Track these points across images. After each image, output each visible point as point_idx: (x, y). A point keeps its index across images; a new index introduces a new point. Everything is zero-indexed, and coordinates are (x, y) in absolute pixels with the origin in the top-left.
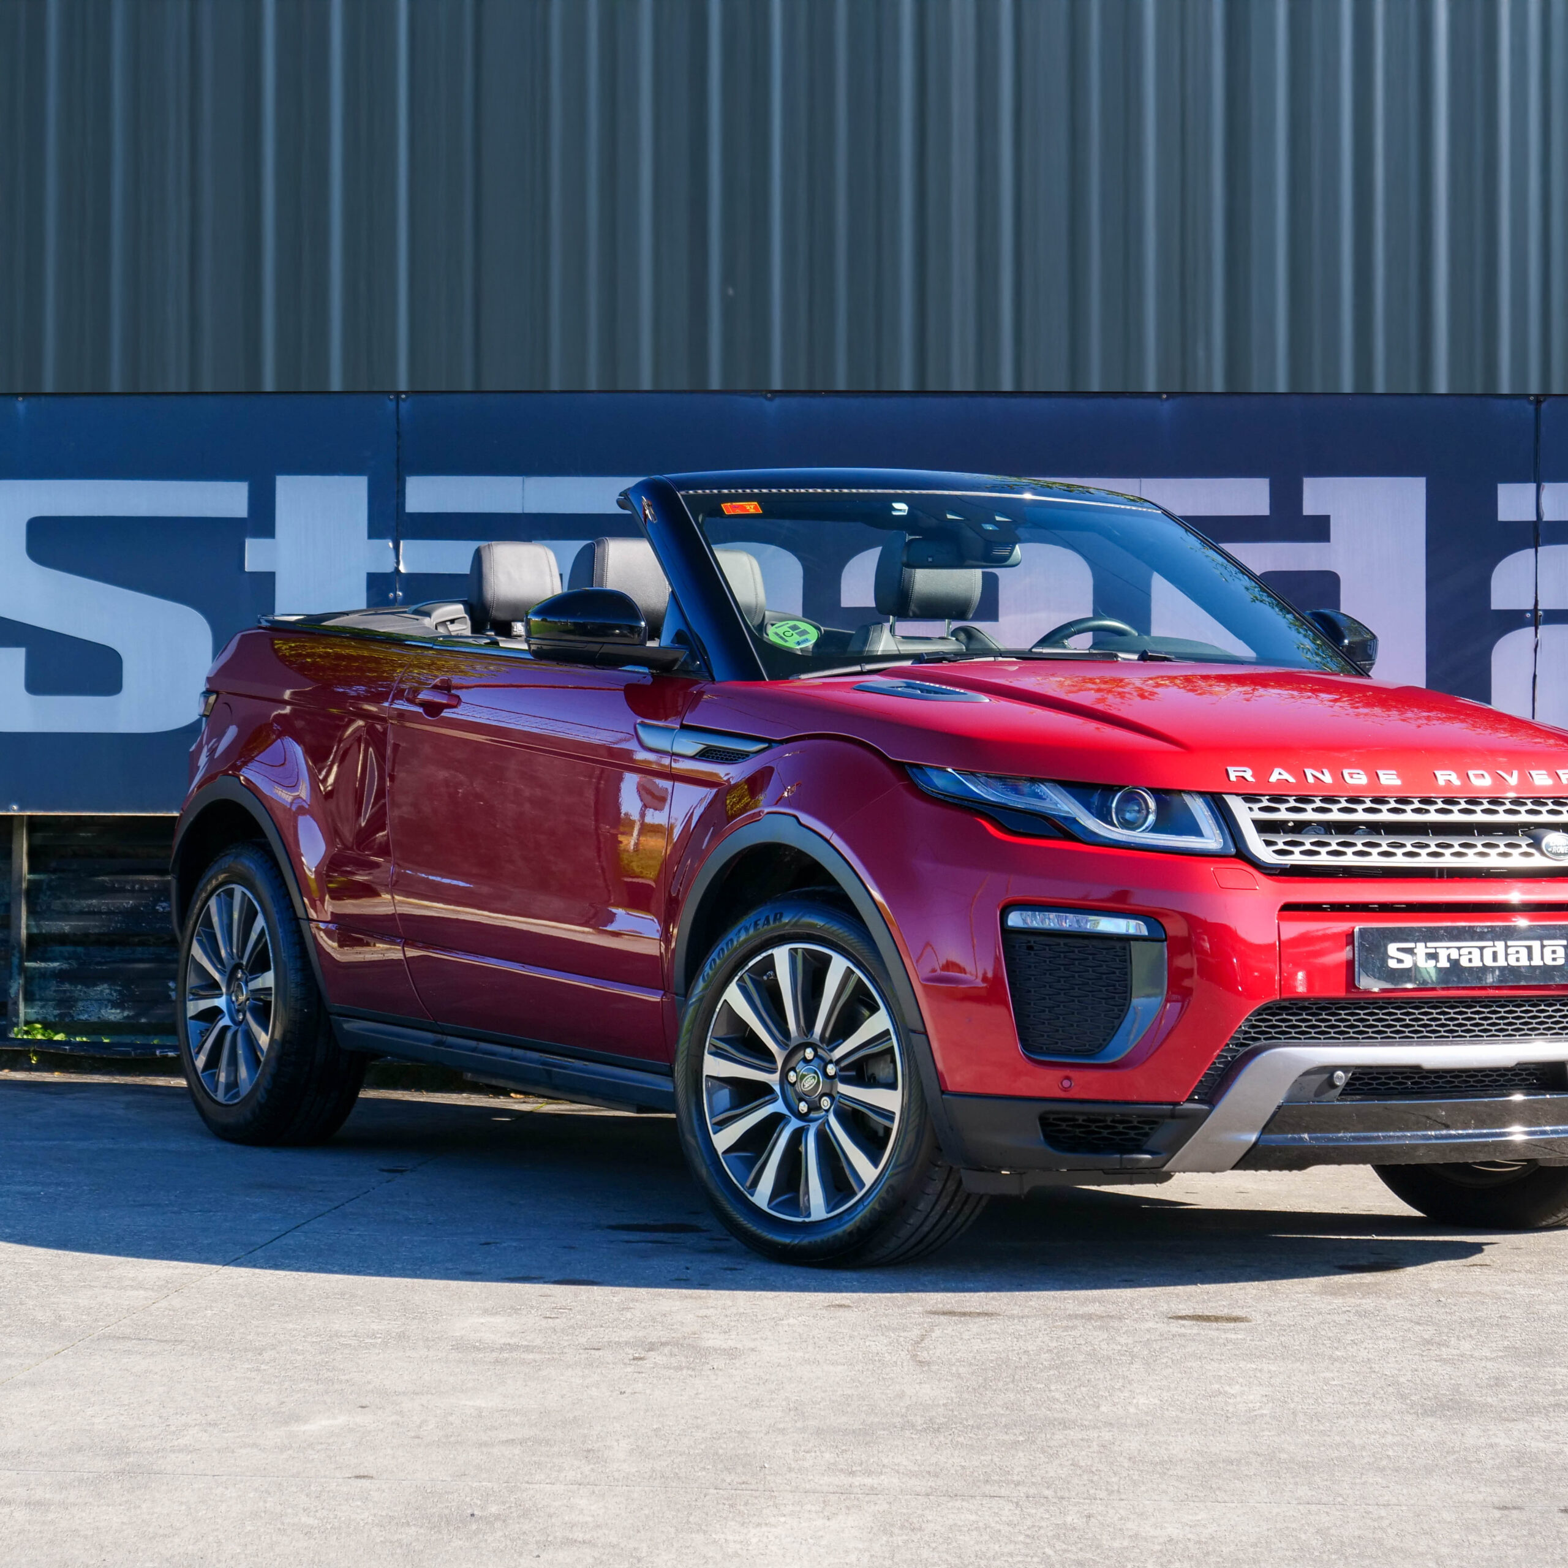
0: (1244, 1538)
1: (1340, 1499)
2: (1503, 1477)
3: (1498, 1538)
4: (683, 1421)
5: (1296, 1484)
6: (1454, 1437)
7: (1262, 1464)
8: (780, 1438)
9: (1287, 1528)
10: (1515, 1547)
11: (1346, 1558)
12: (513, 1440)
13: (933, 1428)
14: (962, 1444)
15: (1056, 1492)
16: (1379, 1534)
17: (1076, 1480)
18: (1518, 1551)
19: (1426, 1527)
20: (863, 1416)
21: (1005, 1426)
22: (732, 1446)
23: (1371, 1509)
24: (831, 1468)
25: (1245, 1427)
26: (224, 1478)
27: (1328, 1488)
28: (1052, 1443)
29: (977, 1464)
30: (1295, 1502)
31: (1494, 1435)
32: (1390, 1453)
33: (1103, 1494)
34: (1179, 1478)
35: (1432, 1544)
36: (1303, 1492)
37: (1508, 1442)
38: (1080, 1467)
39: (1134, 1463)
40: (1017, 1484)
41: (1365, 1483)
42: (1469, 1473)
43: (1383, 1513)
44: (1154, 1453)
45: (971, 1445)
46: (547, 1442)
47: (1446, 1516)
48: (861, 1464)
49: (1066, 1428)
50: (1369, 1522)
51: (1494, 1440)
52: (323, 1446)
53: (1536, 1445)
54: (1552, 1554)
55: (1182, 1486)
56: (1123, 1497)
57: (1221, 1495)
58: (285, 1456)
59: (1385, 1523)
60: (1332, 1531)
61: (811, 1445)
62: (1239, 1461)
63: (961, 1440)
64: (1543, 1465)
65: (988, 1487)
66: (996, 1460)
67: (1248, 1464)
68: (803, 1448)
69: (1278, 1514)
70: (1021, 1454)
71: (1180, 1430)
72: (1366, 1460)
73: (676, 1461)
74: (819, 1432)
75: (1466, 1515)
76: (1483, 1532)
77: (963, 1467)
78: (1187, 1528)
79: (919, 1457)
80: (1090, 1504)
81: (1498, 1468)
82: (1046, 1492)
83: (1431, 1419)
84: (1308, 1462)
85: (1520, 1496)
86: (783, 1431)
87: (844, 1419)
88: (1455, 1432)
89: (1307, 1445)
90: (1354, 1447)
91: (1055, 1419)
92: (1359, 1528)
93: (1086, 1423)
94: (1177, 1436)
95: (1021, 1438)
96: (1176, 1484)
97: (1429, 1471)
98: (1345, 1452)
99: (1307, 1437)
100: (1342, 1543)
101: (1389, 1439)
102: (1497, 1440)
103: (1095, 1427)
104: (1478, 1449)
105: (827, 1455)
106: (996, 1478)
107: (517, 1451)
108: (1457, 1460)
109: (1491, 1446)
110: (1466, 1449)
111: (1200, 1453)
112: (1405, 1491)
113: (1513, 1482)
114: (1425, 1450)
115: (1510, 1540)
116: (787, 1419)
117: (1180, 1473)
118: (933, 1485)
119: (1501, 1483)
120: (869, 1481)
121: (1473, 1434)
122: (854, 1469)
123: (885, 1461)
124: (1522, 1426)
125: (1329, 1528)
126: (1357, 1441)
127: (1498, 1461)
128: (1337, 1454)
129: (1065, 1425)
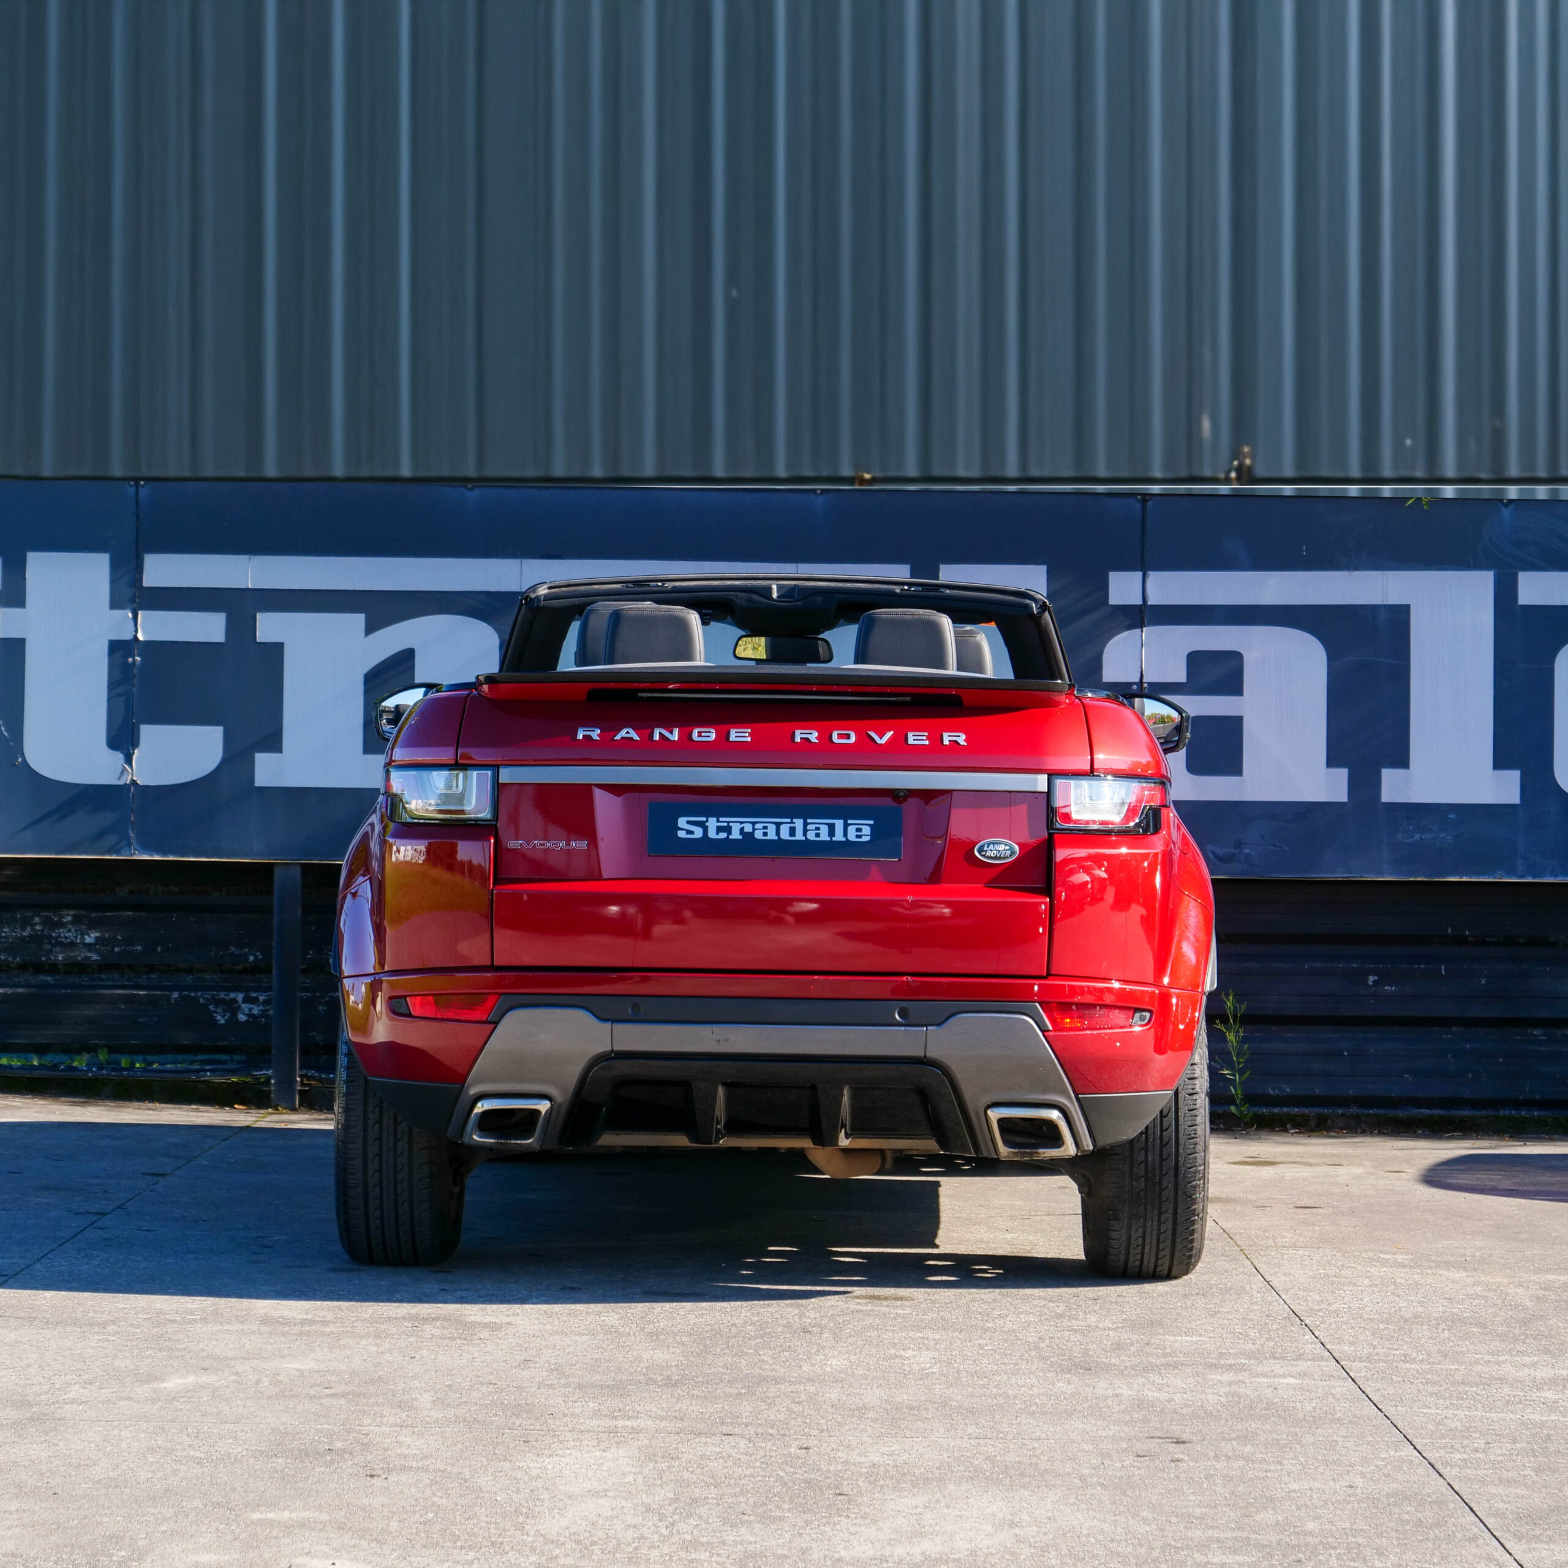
0: (930, 1463)
1: (1002, 1435)
2: (1128, 1418)
3: (1127, 1463)
4: (469, 1379)
5: (966, 1424)
6: (1087, 1389)
7: (937, 1409)
8: (550, 1391)
9: (962, 1456)
10: (1139, 1468)
11: (1011, 1477)
12: (336, 1394)
13: (670, 1383)
14: (697, 1396)
15: (778, 1431)
16: (1034, 1460)
17: (793, 1422)
18: (1142, 1471)
19: (1070, 1455)
20: (613, 1374)
21: (729, 1382)
22: (513, 1397)
23: (1026, 1442)
24: (597, 1414)
25: (920, 1382)
26: (116, 1423)
27: (991, 1427)
28: (768, 1395)
29: (712, 1410)
30: (967, 1437)
31: (1119, 1387)
32: (1038, 1401)
33: (816, 1432)
34: (875, 1420)
35: (1076, 1467)
36: (971, 1429)
37: (1129, 1392)
38: (795, 1413)
39: (836, 1409)
40: (747, 1425)
41: (1020, 1423)
42: (1101, 1416)
43: (1036, 1445)
44: (851, 1402)
45: (705, 1396)
46: (364, 1395)
47: (1085, 1446)
48: (620, 1411)
49: (777, 1383)
50: (1025, 1451)
51: (1118, 1391)
52: (185, 1399)
53: (1152, 1394)
54: (1168, 1473)
55: (876, 1426)
56: (832, 1434)
57: (908, 1433)
58: (157, 1406)
59: (1038, 1452)
60: (998, 1458)
61: (576, 1396)
62: (919, 1408)
63: (695, 1392)
64: (1158, 1409)
65: (724, 1427)
66: (727, 1407)
67: (927, 1409)
68: (571, 1399)
69: (954, 1446)
70: (745, 1403)
71: (868, 1384)
72: (1019, 1406)
73: (473, 1409)
74: (580, 1386)
75: (1101, 1446)
76: (1115, 1458)
77: (702, 1413)
78: (886, 1456)
79: (664, 1406)
80: (807, 1439)
81: (1123, 1412)
82: (771, 1431)
83: (1068, 1376)
84: (973, 1408)
85: (1142, 1432)
86: (551, 1386)
87: (598, 1377)
88: (1088, 1386)
89: (971, 1395)
90: (1008, 1396)
91: (768, 1377)
92: (1019, 1456)
93: (794, 1379)
94: (866, 1389)
95: (743, 1391)
96: (873, 1424)
97: (1069, 1414)
98: (1002, 1401)
99: (970, 1389)
100: (1007, 1467)
101: (1036, 1391)
102: (1121, 1391)
103: (800, 1383)
104: (1107, 1398)
105: (591, 1405)
106: (729, 1420)
107: (342, 1402)
108: (1090, 1406)
109: (1117, 1395)
110: (1097, 1398)
111: (887, 1401)
112: (1051, 1429)
113: (1136, 1422)
114: (1065, 1399)
115: (1135, 1464)
116: (552, 1377)
117: (874, 1417)
118: (680, 1426)
119: (1126, 1423)
120: (629, 1423)
121: (1102, 1387)
122: (615, 1414)
123: (639, 1409)
124: (1140, 1380)
125: (995, 1456)
126: (1010, 1393)
127: (1123, 1407)
128: (995, 1402)
129: (777, 1381)
